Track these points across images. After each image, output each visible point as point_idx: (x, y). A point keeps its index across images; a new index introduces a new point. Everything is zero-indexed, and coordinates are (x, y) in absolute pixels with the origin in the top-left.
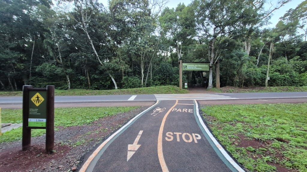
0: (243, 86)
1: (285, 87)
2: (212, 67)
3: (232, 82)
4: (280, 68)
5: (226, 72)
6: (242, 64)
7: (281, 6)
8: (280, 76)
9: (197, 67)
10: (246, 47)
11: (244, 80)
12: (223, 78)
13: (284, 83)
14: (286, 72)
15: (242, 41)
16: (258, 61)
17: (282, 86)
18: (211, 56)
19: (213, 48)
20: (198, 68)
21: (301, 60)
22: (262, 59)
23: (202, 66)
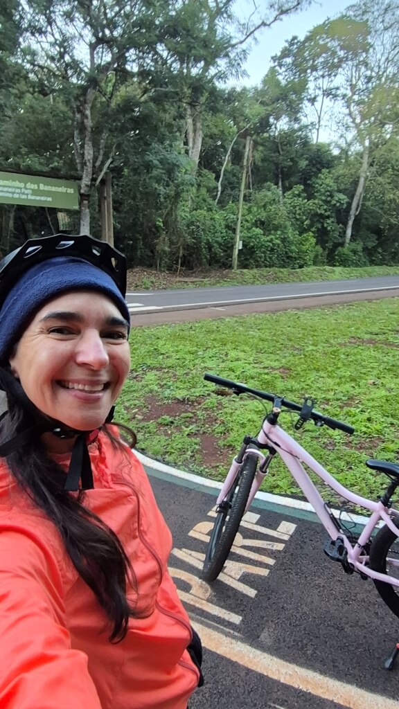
0: (179, 267)
1: (271, 269)
2: (88, 196)
3: (150, 254)
4: (264, 214)
5: (134, 219)
6: (177, 195)
7: (275, 19)
8: (264, 238)
9: (35, 192)
10: (191, 135)
11: (184, 249)
12: (125, 238)
13: (270, 258)
14: (276, 228)
15: (177, 117)
16: (220, 189)
17: (266, 267)
18: (83, 155)
19: (89, 123)
20: (38, 198)
21: (304, 198)
22: (230, 183)
23: (54, 189)
